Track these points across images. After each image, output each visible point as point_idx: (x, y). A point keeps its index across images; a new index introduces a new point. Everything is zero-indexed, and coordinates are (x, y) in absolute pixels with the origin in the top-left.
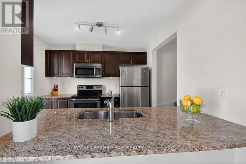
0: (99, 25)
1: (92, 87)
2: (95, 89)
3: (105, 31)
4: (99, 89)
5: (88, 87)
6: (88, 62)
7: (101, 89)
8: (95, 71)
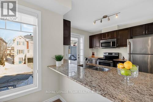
0: (105, 17)
1: (111, 54)
2: (113, 55)
3: (109, 19)
4: (116, 55)
5: (109, 54)
6: (108, 39)
7: (117, 55)
8: (111, 43)
